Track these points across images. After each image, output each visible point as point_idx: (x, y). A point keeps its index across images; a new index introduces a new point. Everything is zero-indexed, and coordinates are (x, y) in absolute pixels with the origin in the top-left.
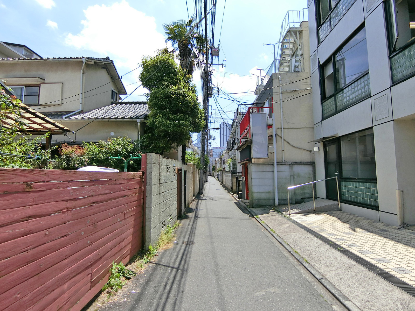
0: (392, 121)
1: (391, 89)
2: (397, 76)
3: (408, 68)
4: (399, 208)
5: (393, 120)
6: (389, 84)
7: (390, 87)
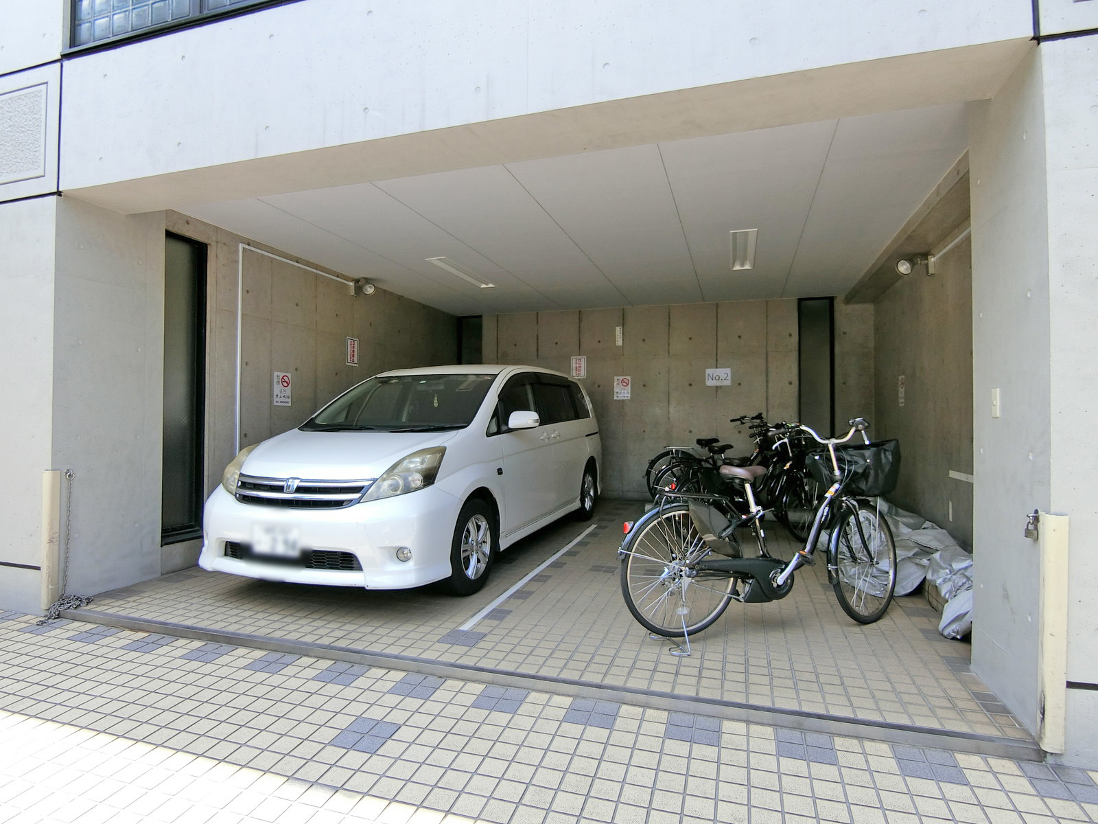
0: (55, 196)
1: (62, 66)
2: (92, 23)
3: (131, 8)
4: (51, 541)
5: (59, 193)
6: (56, 45)
7: (58, 57)
